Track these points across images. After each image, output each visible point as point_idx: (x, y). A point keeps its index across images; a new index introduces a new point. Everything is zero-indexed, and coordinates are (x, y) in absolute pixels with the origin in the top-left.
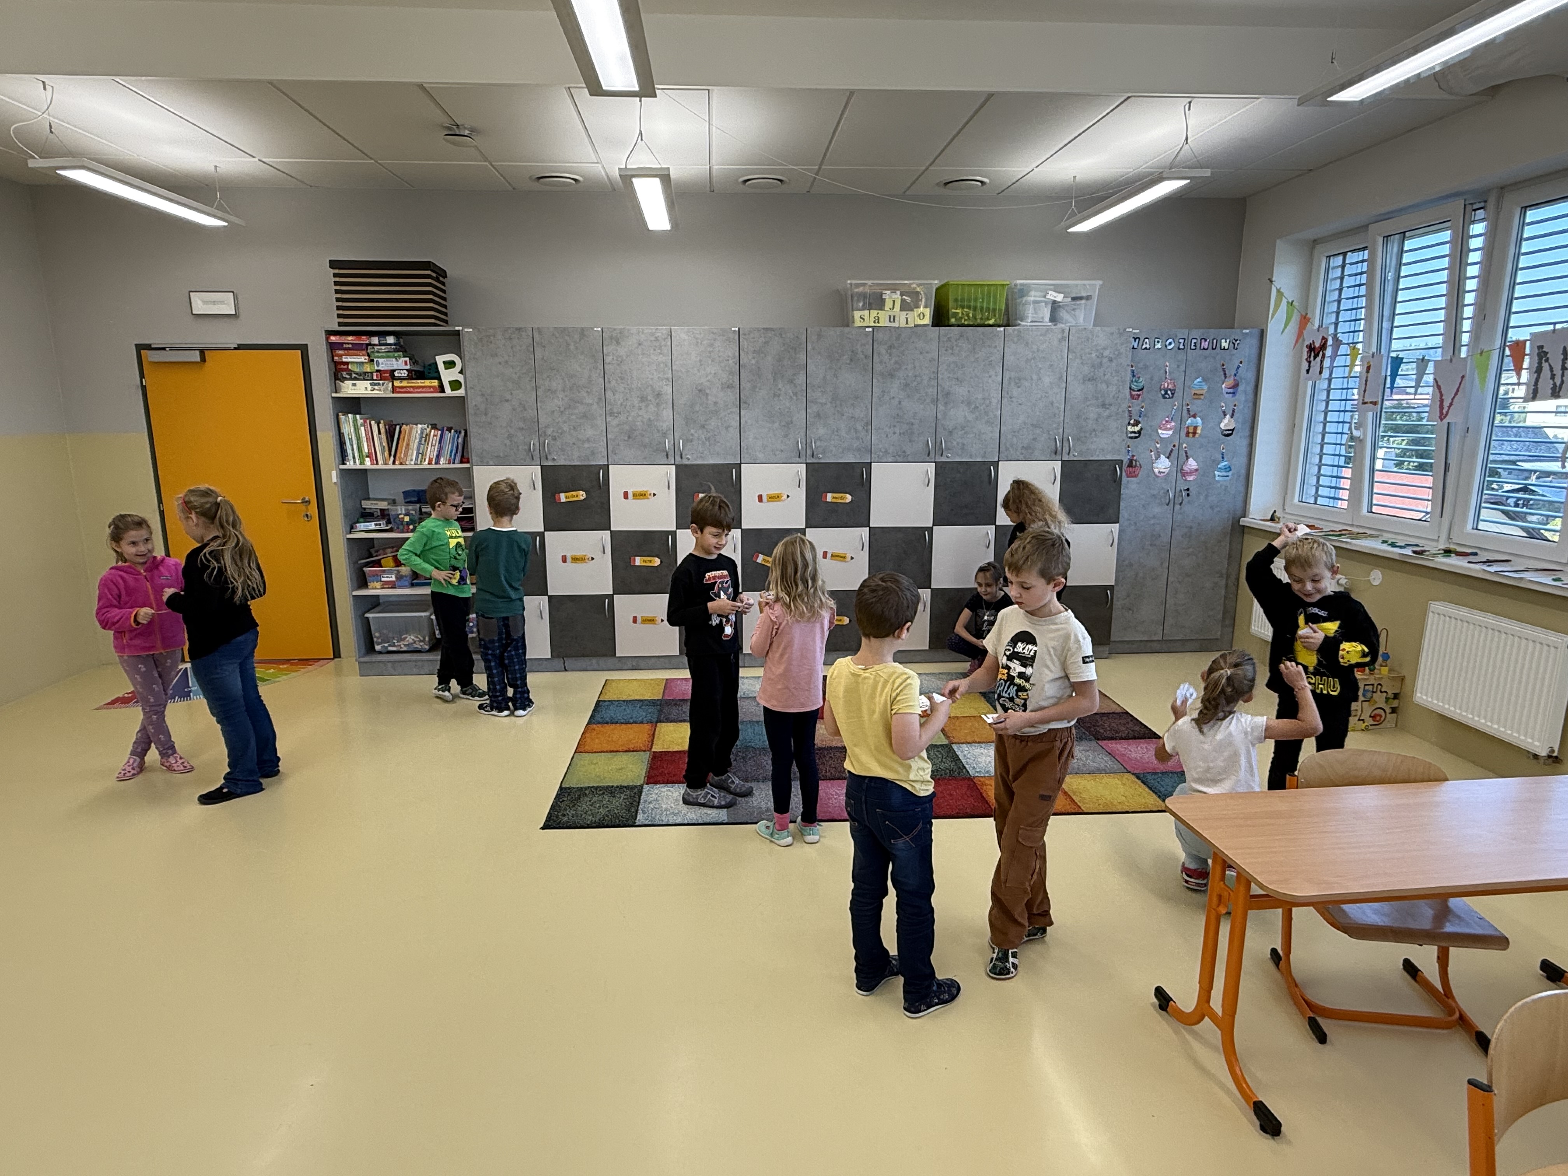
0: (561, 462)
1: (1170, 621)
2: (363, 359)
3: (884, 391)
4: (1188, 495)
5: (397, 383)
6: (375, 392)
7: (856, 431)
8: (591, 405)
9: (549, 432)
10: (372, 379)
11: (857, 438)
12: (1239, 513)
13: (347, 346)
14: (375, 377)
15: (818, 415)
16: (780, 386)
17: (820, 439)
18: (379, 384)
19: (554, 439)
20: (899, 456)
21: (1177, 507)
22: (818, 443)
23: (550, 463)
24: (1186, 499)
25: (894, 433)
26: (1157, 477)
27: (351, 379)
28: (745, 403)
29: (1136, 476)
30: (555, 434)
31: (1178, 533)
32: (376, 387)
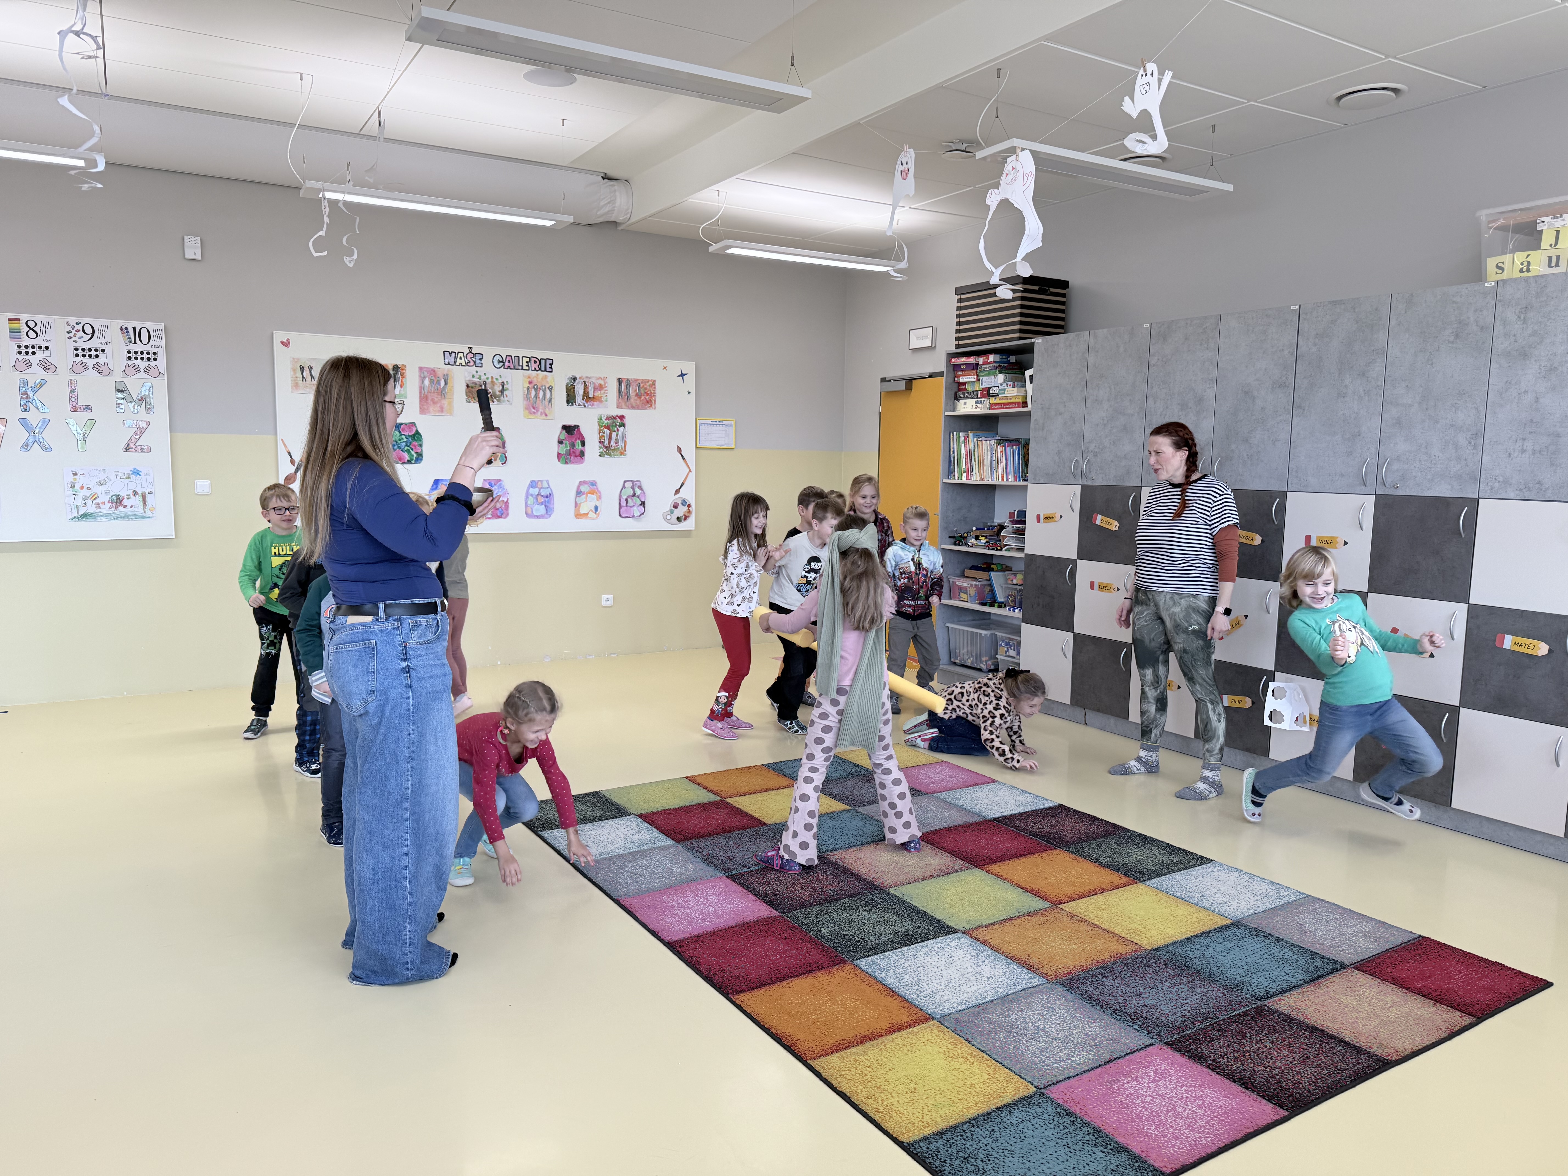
0: (1099, 481)
2: (972, 378)
3: (1508, 383)
5: (992, 400)
6: (978, 409)
7: (1457, 447)
8: (1133, 415)
9: (1092, 447)
10: (977, 397)
11: (1458, 459)
13: (963, 367)
14: (979, 395)
15: (1398, 423)
16: (1347, 381)
17: (1398, 459)
18: (980, 402)
19: (1096, 455)
20: (1529, 490)
22: (1395, 466)
23: (1089, 483)
25: (1523, 451)
27: (964, 398)
28: (1299, 407)
30: (1096, 450)
32: (979, 405)
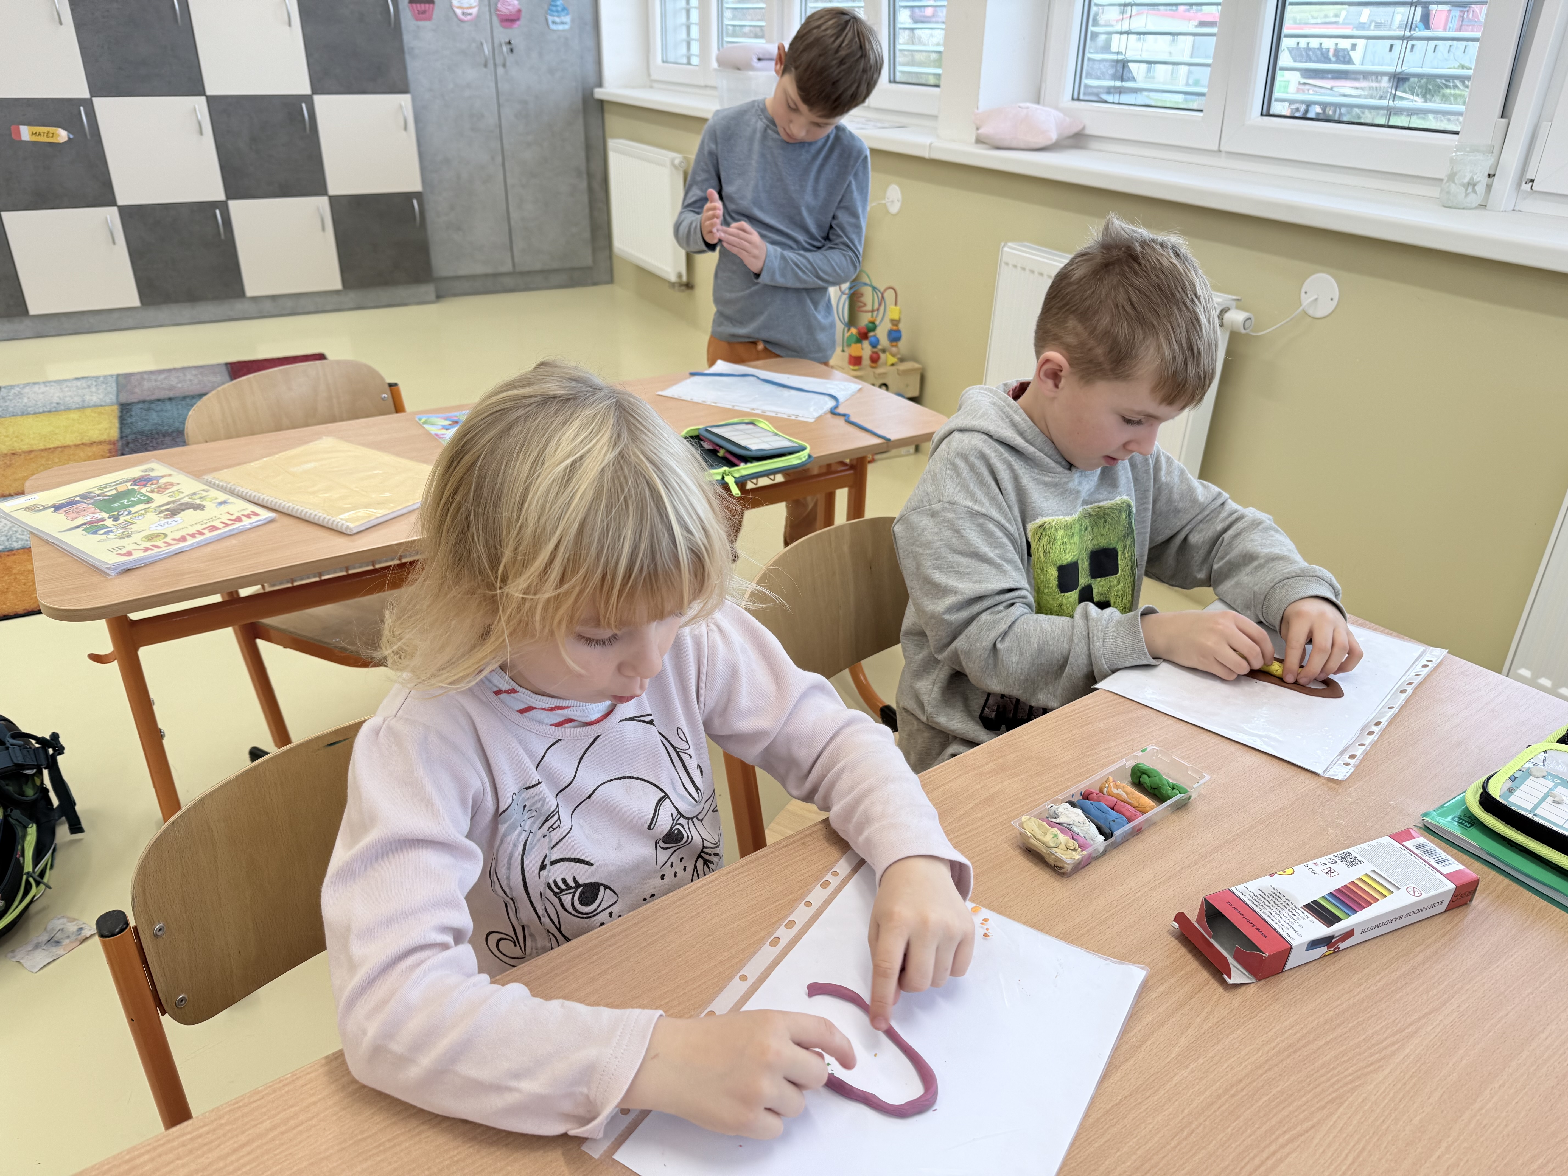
1: (519, 244)
4: (512, 50)
12: (592, 79)
21: (500, 70)
24: (510, 59)
26: (462, 21)
29: (429, 19)
31: (508, 112)
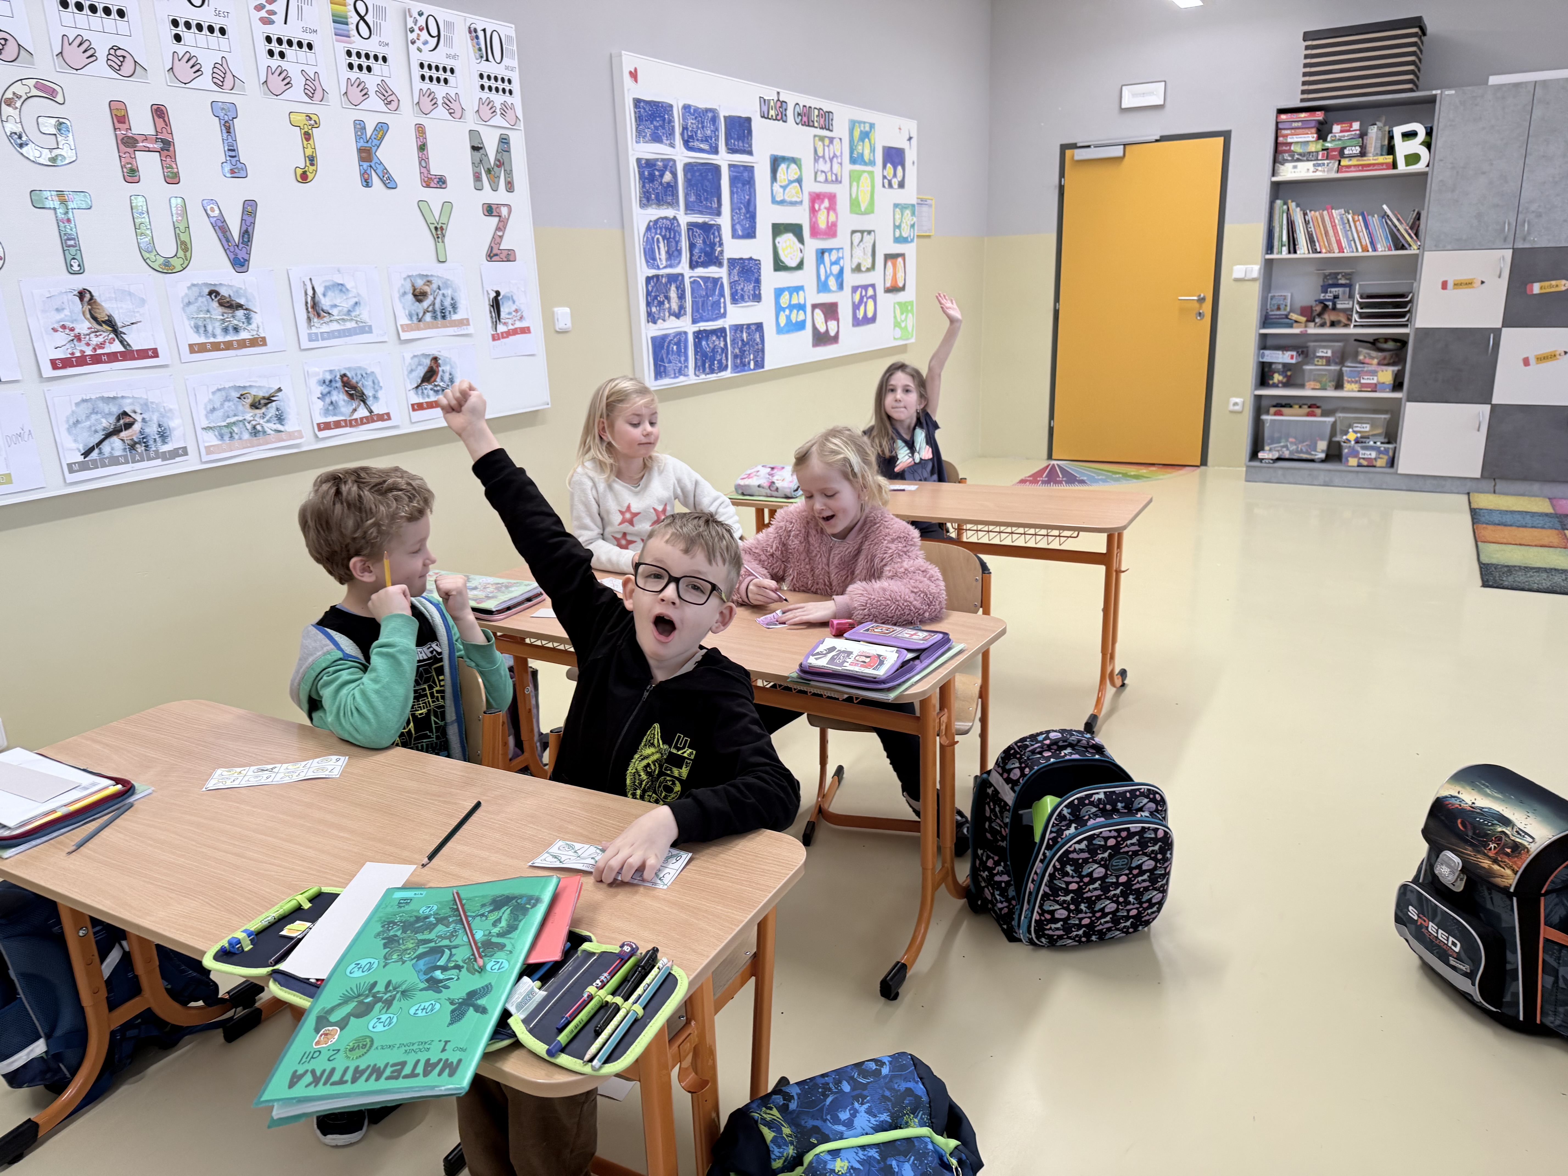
0: (1544, 244)
2: (1308, 138)
5: (1344, 162)
6: (1318, 173)
9: (1534, 207)
10: (1317, 160)
13: (1297, 124)
14: (1320, 157)
18: (1324, 164)
19: (1539, 215)
23: (1527, 245)
27: (1293, 161)
30: (1540, 210)
32: (1320, 168)
